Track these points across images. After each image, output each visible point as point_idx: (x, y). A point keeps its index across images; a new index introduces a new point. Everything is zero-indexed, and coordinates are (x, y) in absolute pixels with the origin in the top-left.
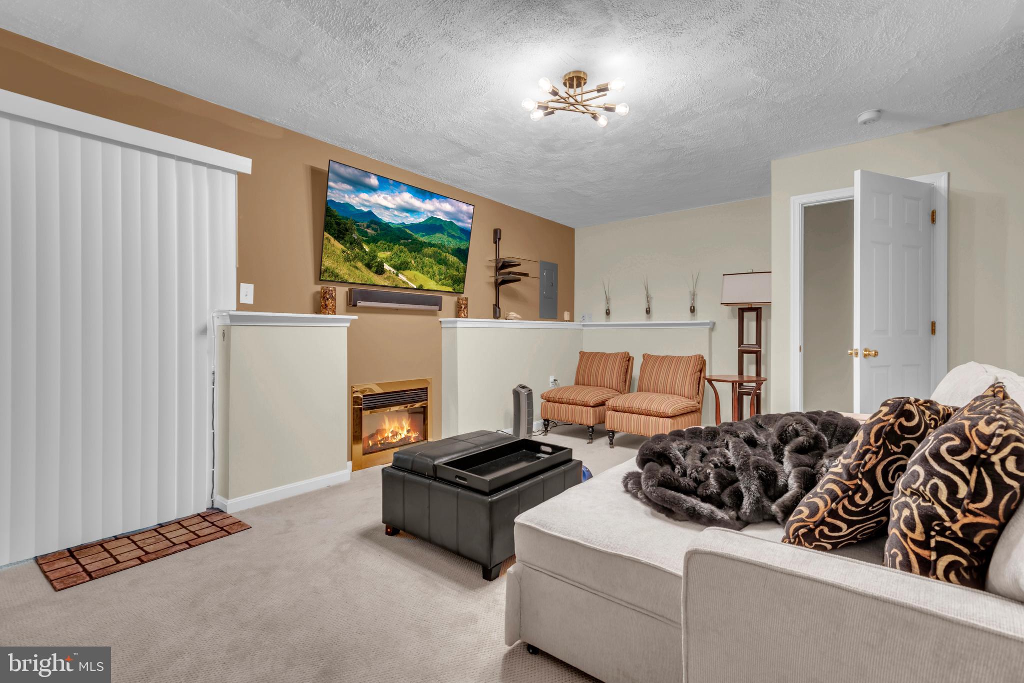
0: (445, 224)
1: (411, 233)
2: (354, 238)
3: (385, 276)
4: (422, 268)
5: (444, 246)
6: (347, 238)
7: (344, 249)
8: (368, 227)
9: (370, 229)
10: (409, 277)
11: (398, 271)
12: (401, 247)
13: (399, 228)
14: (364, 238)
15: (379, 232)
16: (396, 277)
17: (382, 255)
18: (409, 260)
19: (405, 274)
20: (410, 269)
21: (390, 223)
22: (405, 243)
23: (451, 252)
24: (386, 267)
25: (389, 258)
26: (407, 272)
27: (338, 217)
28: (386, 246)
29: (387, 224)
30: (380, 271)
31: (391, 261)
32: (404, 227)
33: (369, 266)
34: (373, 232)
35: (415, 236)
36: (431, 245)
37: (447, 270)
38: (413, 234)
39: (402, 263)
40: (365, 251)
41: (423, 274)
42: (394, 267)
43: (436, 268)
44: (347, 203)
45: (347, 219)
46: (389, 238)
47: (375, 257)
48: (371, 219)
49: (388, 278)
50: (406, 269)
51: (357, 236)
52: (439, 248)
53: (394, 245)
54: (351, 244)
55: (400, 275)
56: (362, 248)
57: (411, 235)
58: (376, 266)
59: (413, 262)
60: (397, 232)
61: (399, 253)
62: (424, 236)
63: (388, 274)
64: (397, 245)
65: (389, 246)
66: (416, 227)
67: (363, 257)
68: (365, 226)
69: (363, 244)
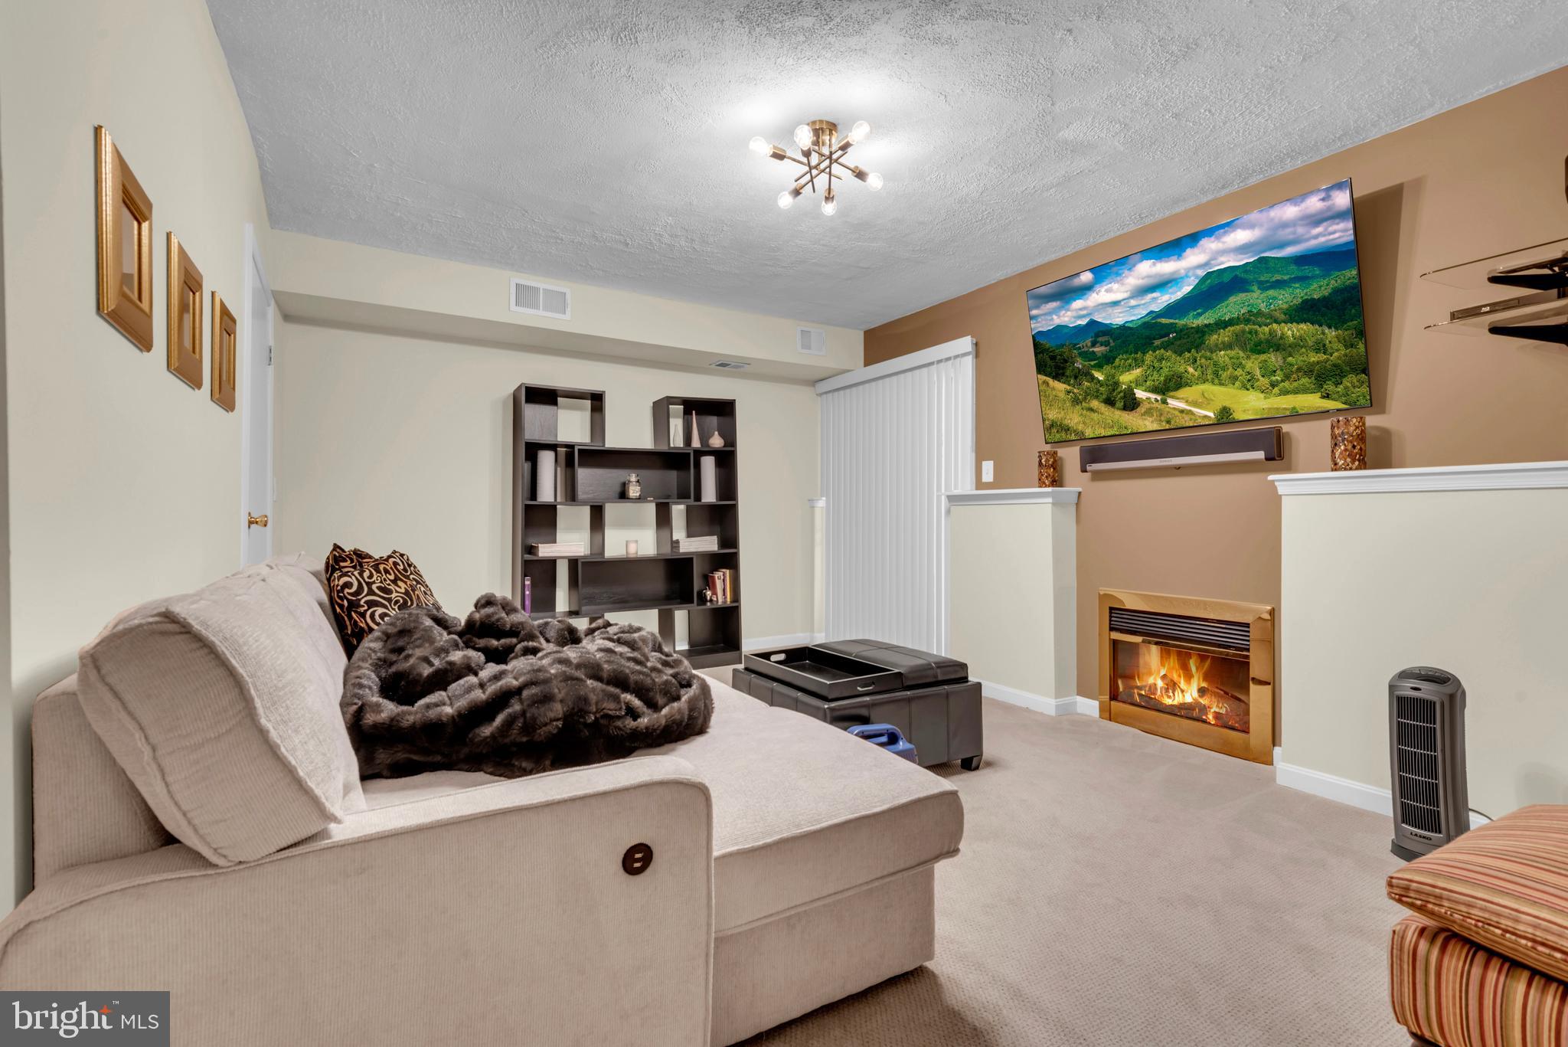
0: (1246, 272)
1: (1172, 321)
2: (1078, 368)
3: (1142, 409)
4: (1216, 374)
5: (1260, 313)
6: (1068, 373)
7: (1069, 388)
8: (1094, 344)
9: (1097, 346)
10: (1190, 400)
11: (1164, 394)
12: (1157, 352)
13: (1145, 323)
14: (1092, 363)
15: (1112, 344)
16: (1163, 406)
17: (1126, 378)
18: (1182, 369)
19: (1182, 396)
20: (1187, 385)
21: (1127, 322)
22: (1162, 343)
23: (1283, 317)
24: (1140, 394)
25: (1141, 380)
26: (1183, 392)
27: (1051, 349)
28: (1130, 361)
29: (1123, 328)
30: (1131, 404)
31: (1146, 381)
32: (1152, 319)
33: (1110, 402)
34: (1103, 348)
35: (1181, 322)
36: (1222, 325)
37: (1284, 359)
38: (1177, 321)
39: (1168, 380)
40: (1099, 381)
41: (1221, 384)
42: (1154, 390)
43: (1253, 364)
44: (1058, 326)
45: (1062, 346)
46: (1131, 346)
47: (1117, 384)
48: (1096, 331)
49: (1149, 412)
50: (1179, 386)
51: (1081, 363)
52: (1247, 321)
53: (1144, 353)
54: (1076, 377)
55: (1169, 401)
56: (1093, 378)
57: (1172, 324)
58: (1121, 398)
59: (1191, 370)
60: (1143, 331)
61: (1156, 365)
62: (1200, 315)
63: (1148, 406)
64: (1150, 352)
65: (1135, 360)
66: (1176, 309)
67: (1098, 391)
68: (1089, 344)
69: (1093, 372)
